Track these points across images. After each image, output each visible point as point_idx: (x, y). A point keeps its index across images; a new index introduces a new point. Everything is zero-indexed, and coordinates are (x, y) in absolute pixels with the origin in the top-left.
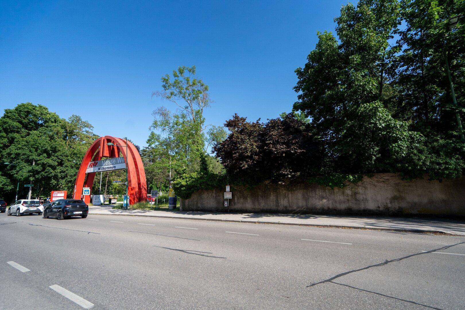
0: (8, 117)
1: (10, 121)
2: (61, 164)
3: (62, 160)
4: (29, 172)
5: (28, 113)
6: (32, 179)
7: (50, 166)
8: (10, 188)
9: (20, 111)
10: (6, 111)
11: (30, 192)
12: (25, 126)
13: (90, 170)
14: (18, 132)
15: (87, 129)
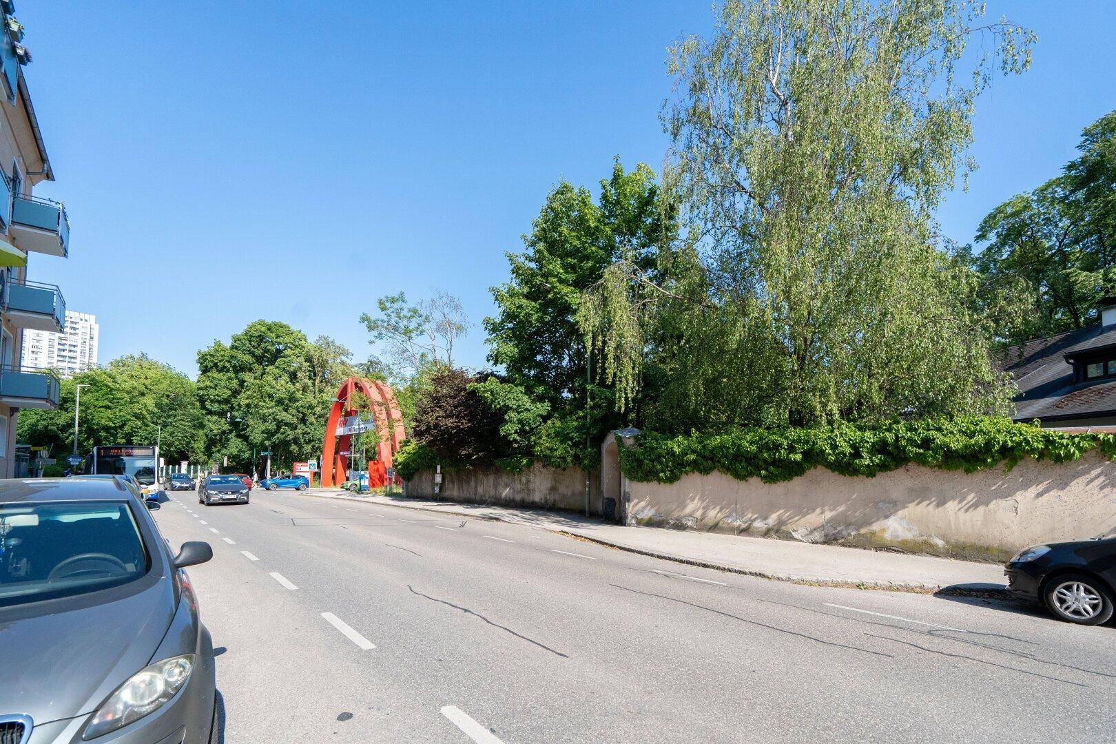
0: (237, 348)
1: (239, 354)
2: (303, 420)
3: (304, 415)
4: (263, 432)
5: (261, 338)
6: (267, 443)
7: (286, 424)
8: (247, 455)
9: (251, 336)
10: (233, 337)
11: (269, 462)
12: (259, 360)
13: (340, 431)
14: (251, 370)
15: (343, 358)
